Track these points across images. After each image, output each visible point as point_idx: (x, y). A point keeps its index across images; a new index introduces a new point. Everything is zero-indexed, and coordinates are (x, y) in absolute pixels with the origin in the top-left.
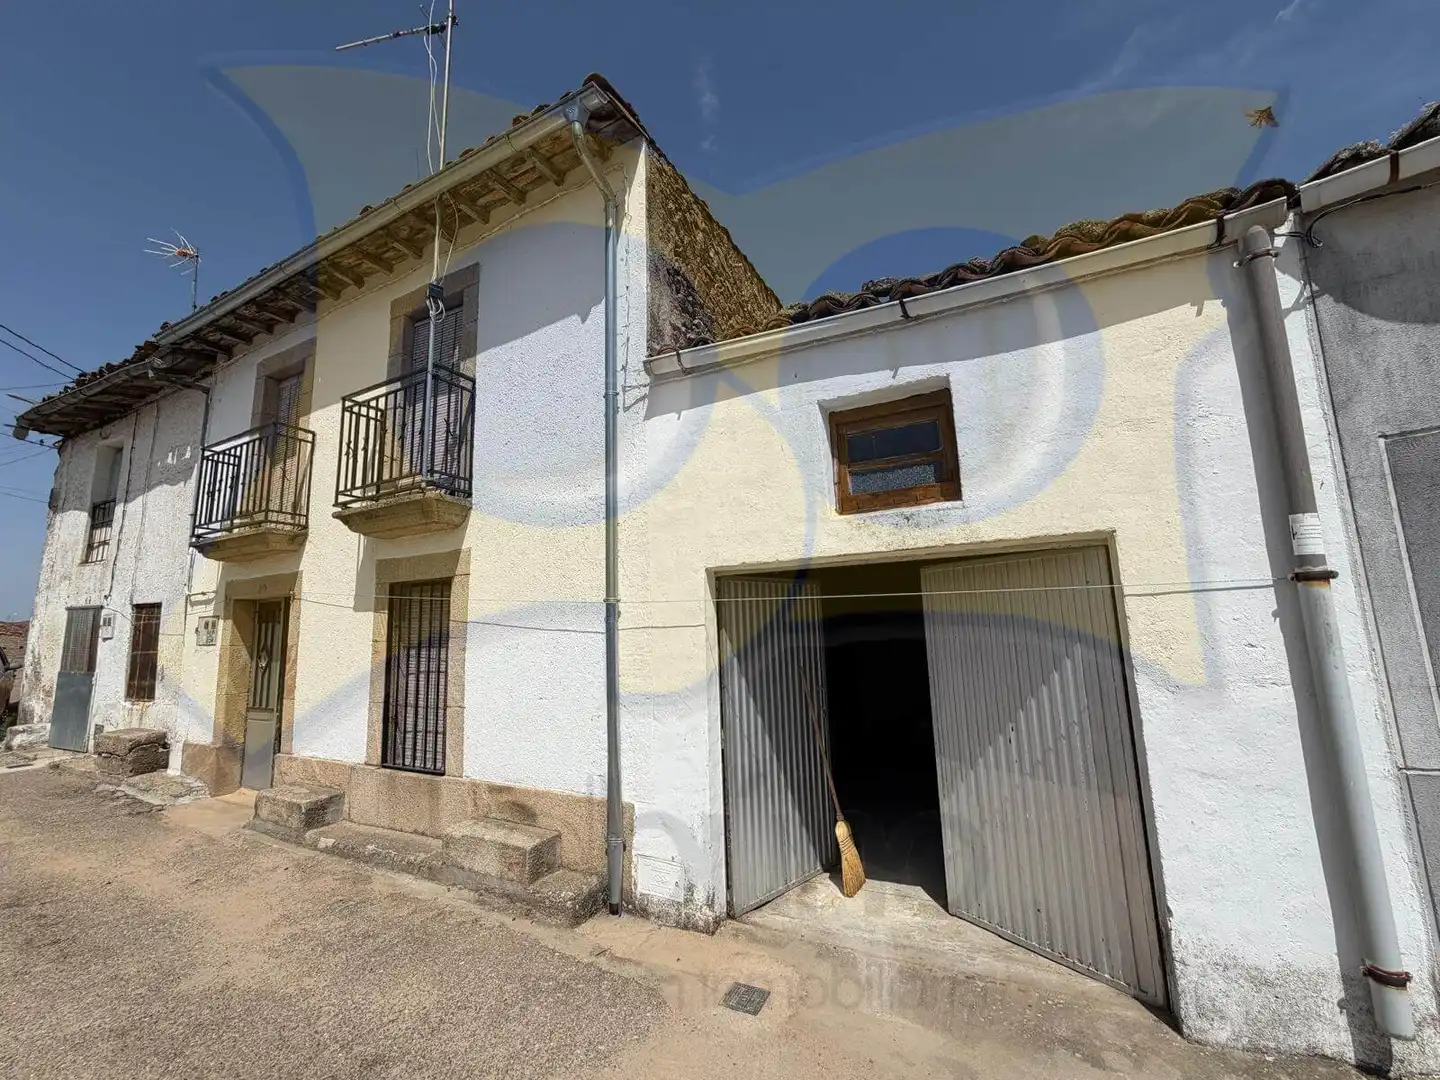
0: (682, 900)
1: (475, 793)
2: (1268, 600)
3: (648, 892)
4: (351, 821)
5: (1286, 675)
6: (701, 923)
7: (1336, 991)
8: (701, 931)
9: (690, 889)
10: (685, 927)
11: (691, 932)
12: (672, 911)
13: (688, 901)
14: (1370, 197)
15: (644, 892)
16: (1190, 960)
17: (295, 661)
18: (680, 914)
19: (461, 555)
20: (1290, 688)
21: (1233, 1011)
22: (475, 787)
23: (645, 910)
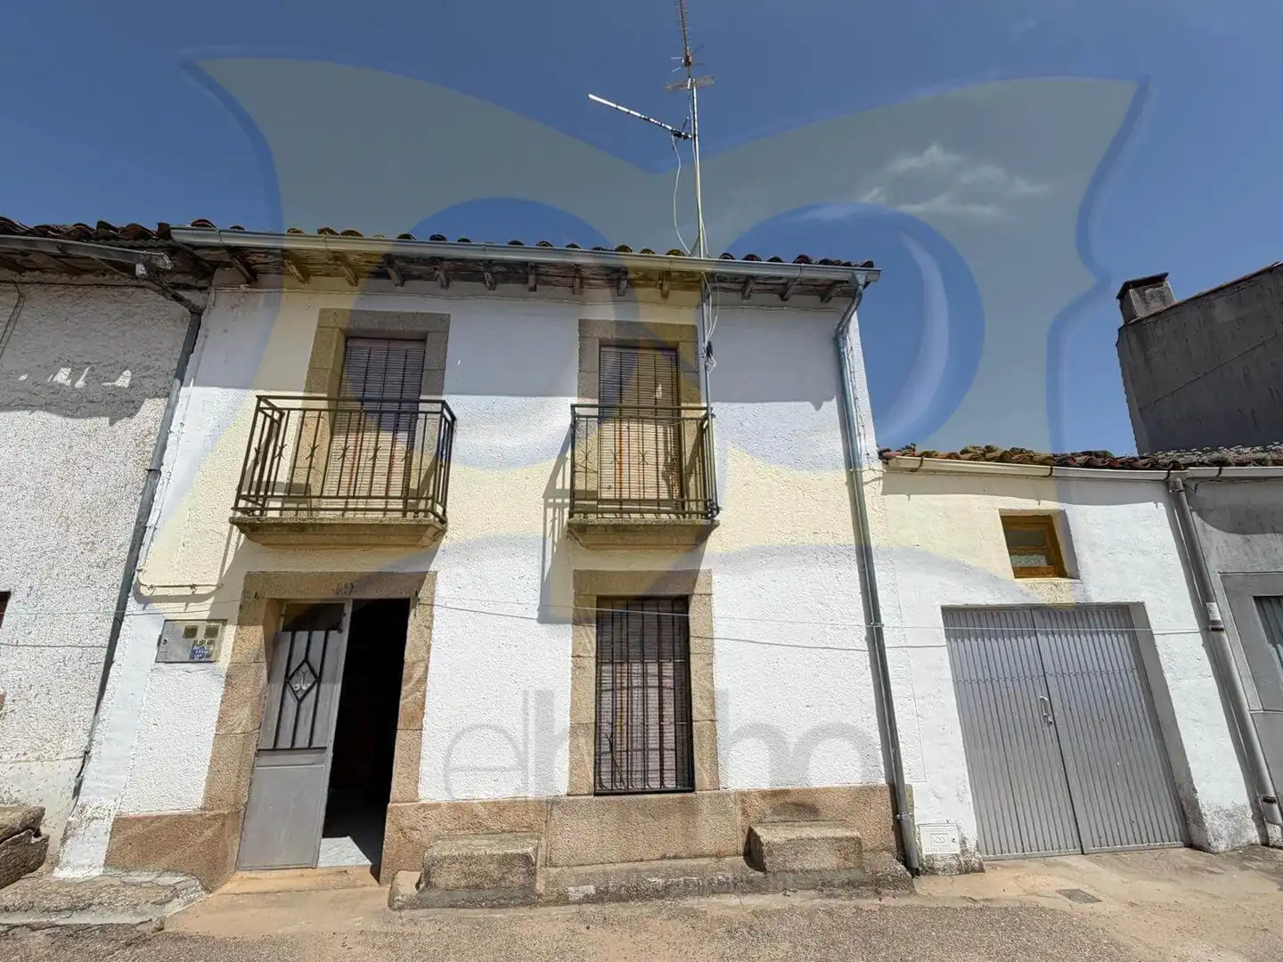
0: (958, 852)
1: (743, 801)
2: (1199, 639)
3: (931, 853)
4: (555, 866)
5: (1211, 672)
6: (977, 865)
7: (1250, 813)
8: (978, 872)
9: (963, 842)
10: (967, 872)
11: (972, 874)
12: (954, 862)
13: (964, 852)
14: (1211, 479)
15: (928, 853)
16: (1207, 813)
17: (423, 679)
18: (960, 862)
19: (700, 576)
20: (1213, 678)
21: (1224, 834)
22: (744, 796)
23: (931, 868)
